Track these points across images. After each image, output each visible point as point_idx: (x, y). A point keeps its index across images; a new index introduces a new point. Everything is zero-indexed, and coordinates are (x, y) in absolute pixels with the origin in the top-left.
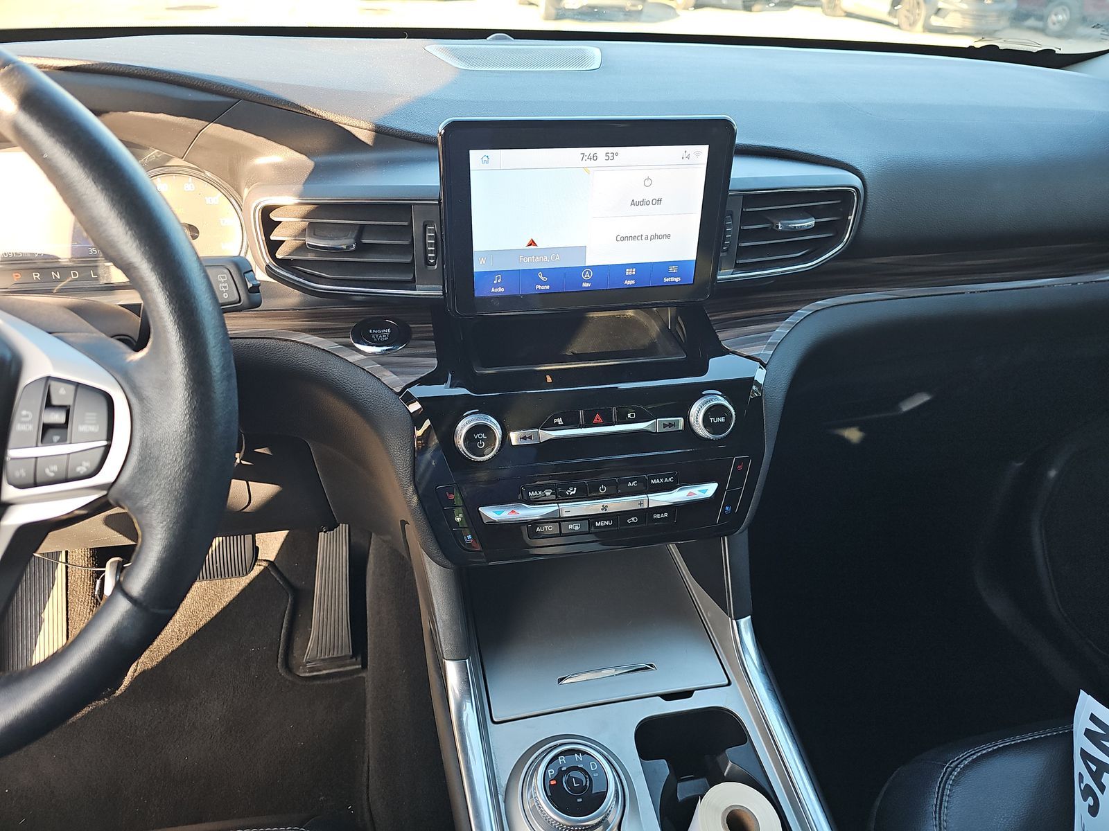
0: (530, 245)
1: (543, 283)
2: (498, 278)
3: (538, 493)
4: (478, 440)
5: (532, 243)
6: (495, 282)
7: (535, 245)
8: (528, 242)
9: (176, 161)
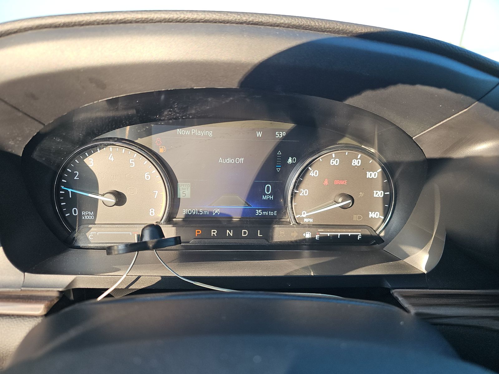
9: (347, 140)
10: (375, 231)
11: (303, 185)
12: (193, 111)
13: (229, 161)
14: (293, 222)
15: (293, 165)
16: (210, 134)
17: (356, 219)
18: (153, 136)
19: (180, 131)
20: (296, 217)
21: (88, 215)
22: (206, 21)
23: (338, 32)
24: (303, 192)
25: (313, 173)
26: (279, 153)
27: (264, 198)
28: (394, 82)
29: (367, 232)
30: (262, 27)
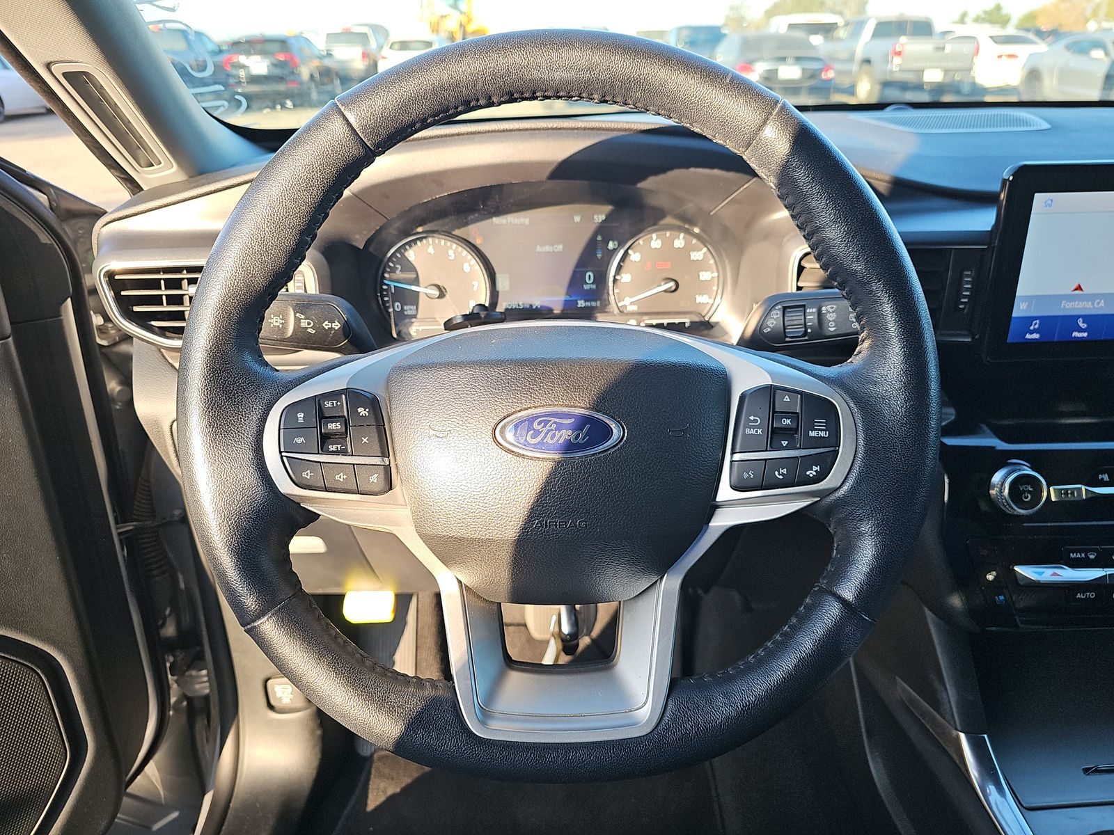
0: (1076, 289)
1: (1081, 330)
2: (1036, 324)
3: (1081, 555)
4: (1024, 492)
5: (1079, 288)
6: (1032, 328)
7: (1081, 290)
8: (1075, 286)
9: (669, 220)
10: (704, 317)
11: (623, 270)
12: (512, 201)
13: (548, 248)
14: (616, 311)
15: (615, 251)
16: (527, 221)
17: (683, 306)
18: (471, 227)
19: (496, 220)
20: (620, 304)
21: (411, 309)
22: (520, 130)
23: (626, 130)
24: (625, 277)
25: (634, 256)
26: (599, 238)
27: (586, 287)
28: (671, 168)
29: (696, 319)
30: (564, 131)
